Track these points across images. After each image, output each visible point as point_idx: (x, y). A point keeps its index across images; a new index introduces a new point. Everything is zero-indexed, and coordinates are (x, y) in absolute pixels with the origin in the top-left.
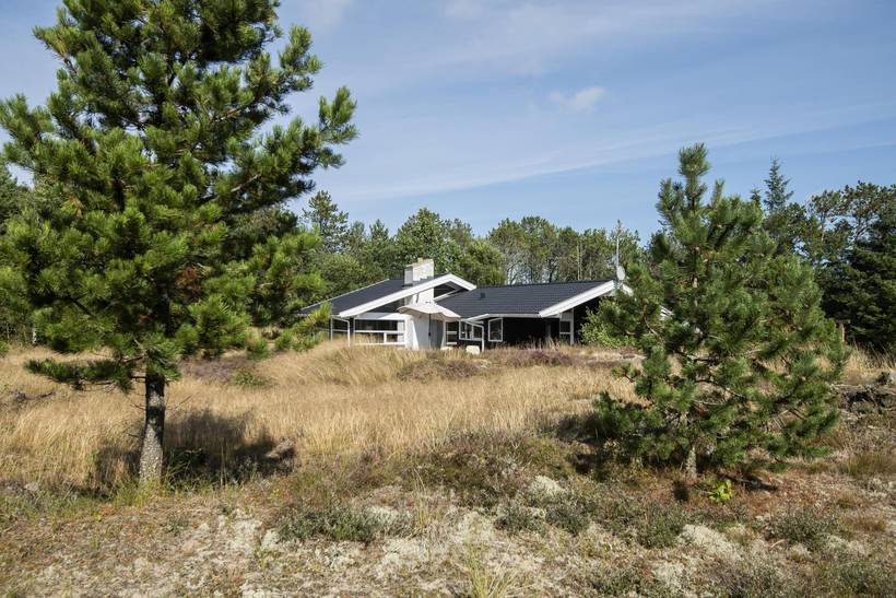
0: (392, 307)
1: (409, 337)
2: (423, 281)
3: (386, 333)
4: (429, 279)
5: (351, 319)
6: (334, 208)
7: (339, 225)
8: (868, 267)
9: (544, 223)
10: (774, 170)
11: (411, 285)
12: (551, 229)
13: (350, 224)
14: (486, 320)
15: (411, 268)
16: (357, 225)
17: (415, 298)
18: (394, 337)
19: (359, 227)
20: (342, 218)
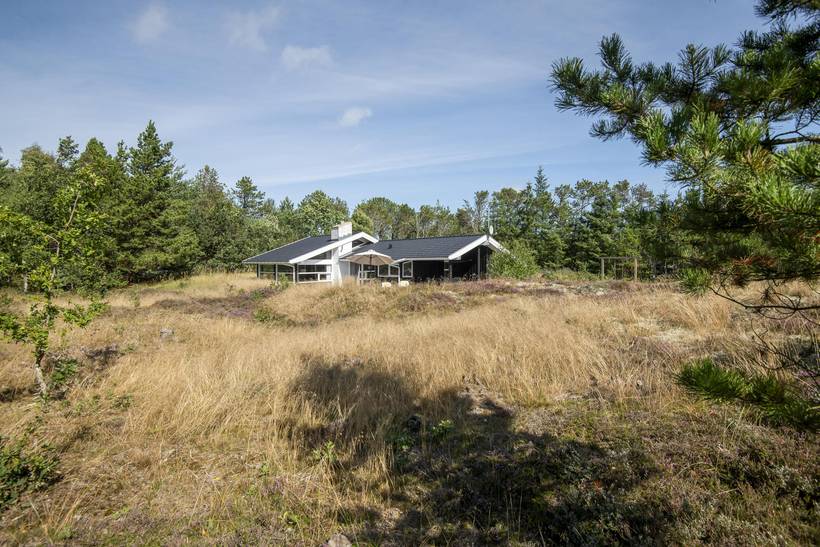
0: (324, 256)
1: (335, 275)
2: (345, 237)
3: (319, 274)
4: (349, 236)
5: (296, 265)
6: (255, 188)
7: (258, 200)
8: (594, 226)
9: (388, 202)
10: (540, 172)
11: (337, 240)
12: (393, 205)
13: (265, 199)
14: (401, 263)
15: (337, 228)
16: (269, 201)
17: (340, 249)
18: (323, 277)
19: (271, 202)
20: (260, 196)
